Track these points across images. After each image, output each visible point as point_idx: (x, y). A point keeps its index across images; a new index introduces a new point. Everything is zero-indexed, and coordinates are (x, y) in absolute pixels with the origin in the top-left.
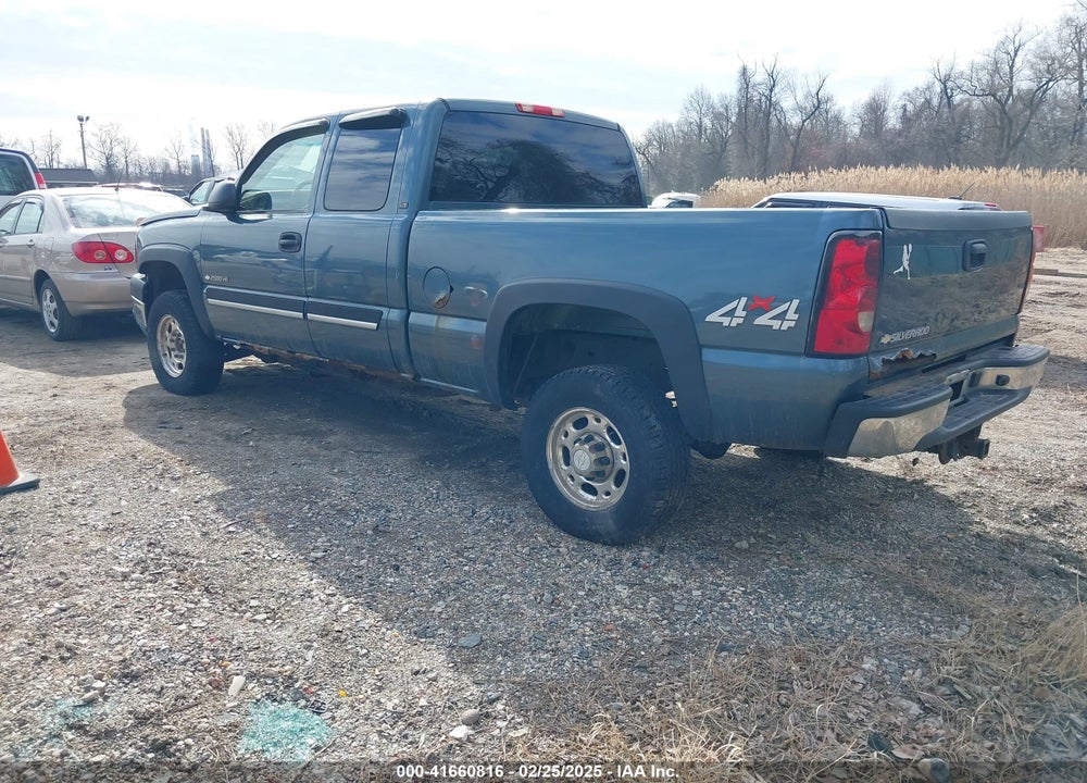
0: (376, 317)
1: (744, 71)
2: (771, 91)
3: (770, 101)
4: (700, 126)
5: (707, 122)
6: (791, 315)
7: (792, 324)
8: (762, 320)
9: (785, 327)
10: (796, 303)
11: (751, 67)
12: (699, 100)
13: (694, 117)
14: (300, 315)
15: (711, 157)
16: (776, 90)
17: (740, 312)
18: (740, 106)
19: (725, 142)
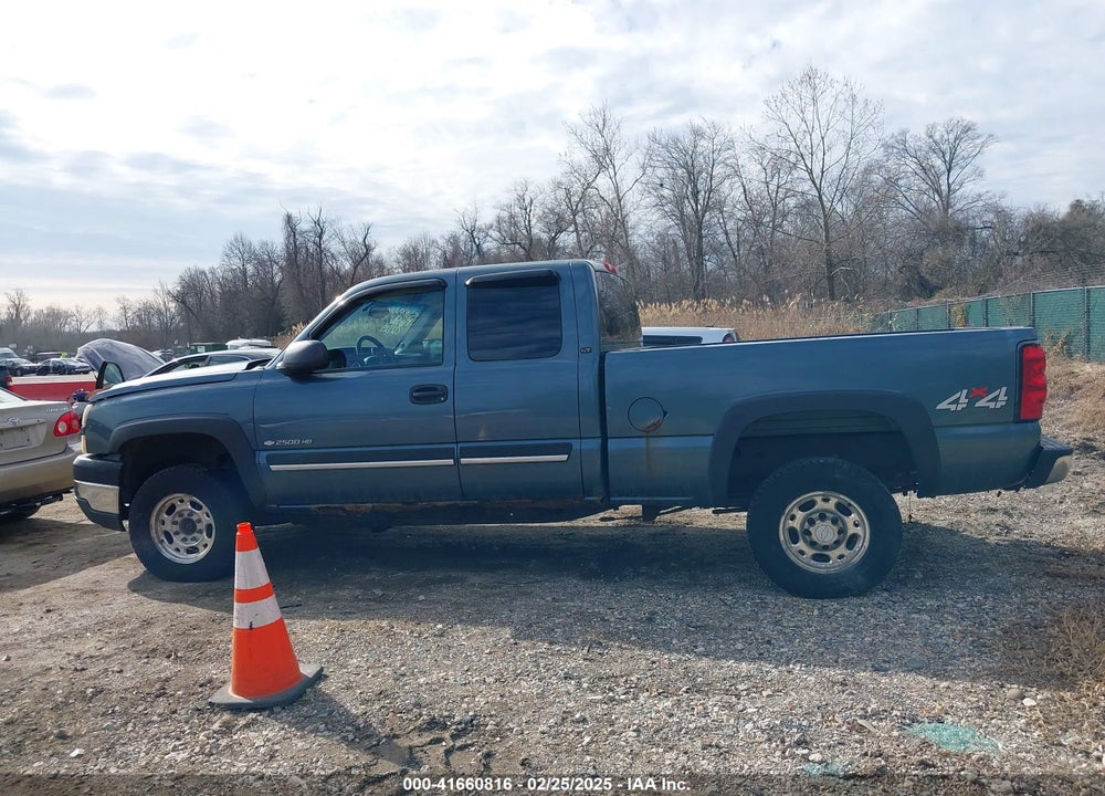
0: (566, 449)
1: (289, 219)
2: (320, 238)
3: (320, 247)
4: (244, 272)
5: (250, 268)
6: (1003, 397)
7: (1004, 403)
8: (981, 403)
9: (998, 406)
10: (1004, 389)
11: (295, 213)
12: (240, 246)
13: (236, 263)
14: (451, 462)
15: (263, 302)
16: (324, 237)
17: (963, 400)
18: (288, 252)
19: (276, 289)
